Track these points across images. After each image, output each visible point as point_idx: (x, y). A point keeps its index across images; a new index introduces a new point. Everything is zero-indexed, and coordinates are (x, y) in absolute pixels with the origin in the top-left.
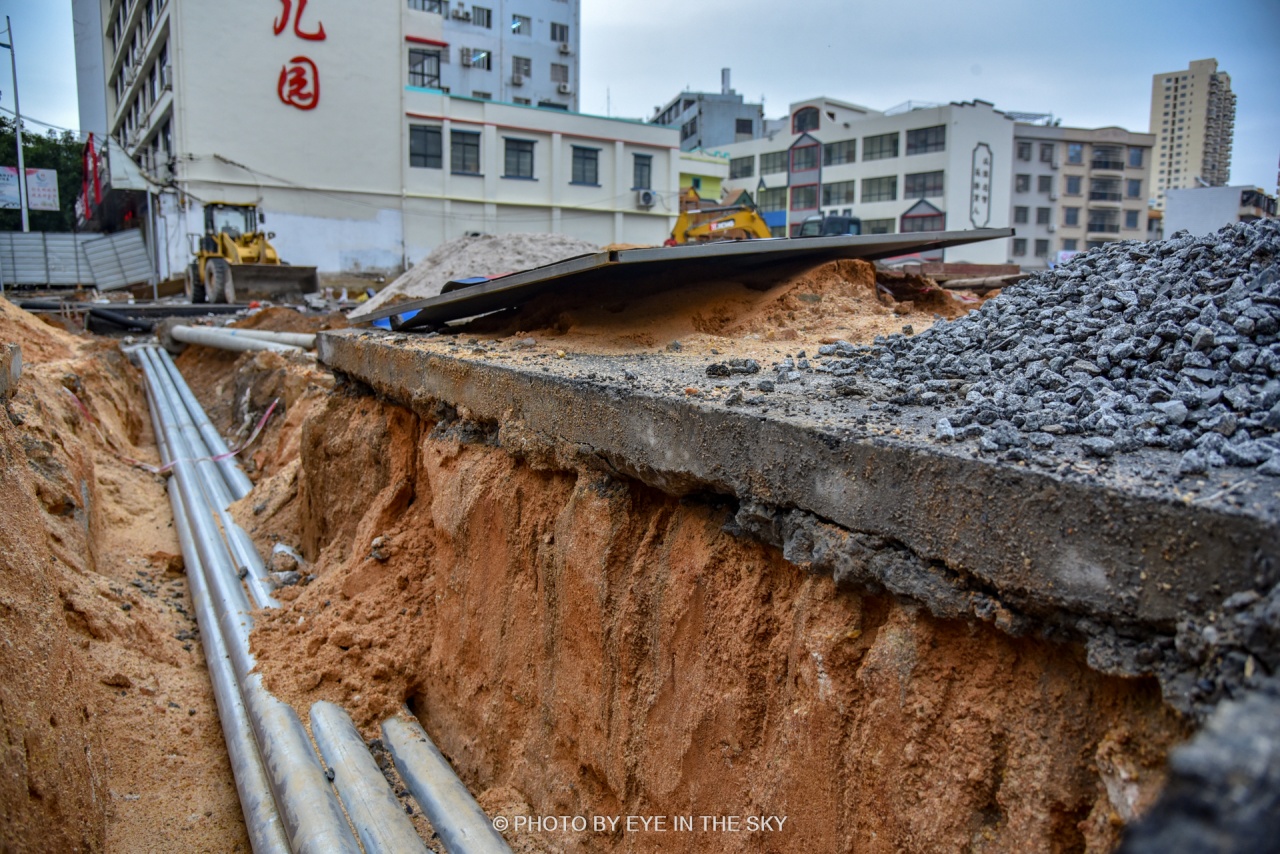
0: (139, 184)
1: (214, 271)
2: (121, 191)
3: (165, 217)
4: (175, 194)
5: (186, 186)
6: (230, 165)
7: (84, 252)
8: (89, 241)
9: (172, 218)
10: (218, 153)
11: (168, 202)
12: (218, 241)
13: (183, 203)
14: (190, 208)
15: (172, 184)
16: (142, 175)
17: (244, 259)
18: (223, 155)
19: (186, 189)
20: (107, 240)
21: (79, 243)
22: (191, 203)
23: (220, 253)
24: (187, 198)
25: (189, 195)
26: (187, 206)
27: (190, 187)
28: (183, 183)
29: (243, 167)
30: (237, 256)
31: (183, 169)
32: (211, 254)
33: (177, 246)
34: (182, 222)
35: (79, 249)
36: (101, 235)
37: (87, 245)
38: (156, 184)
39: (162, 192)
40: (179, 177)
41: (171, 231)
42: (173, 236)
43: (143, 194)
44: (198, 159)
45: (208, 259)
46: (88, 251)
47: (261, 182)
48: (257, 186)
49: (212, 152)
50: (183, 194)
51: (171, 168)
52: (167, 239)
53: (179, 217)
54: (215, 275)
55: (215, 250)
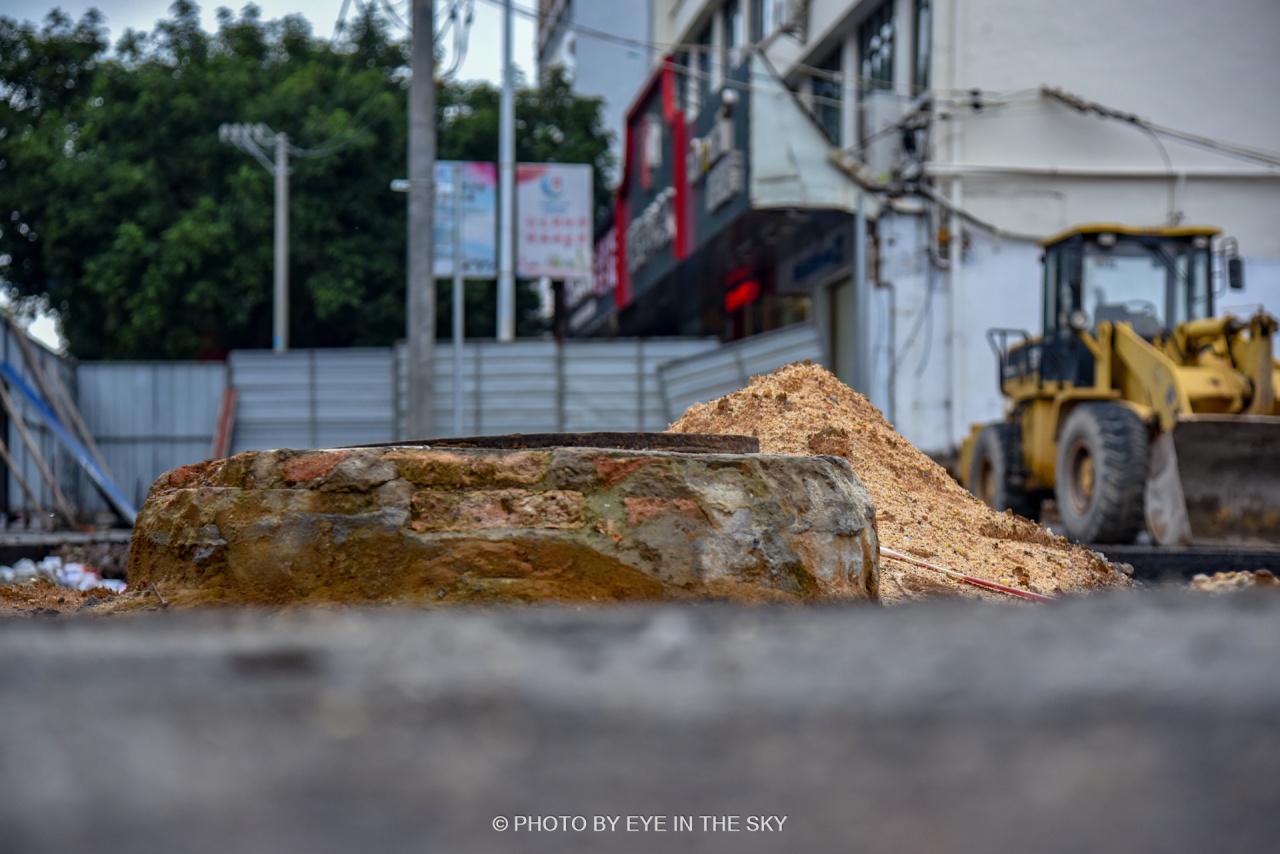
0: (828, 192)
1: (1096, 441)
2: (777, 214)
3: (889, 286)
4: (922, 216)
5: (956, 189)
6: (1092, 117)
7: (661, 393)
8: (677, 363)
9: (909, 287)
10: (1052, 86)
11: (904, 240)
12: (1100, 349)
13: (945, 243)
14: (964, 257)
15: (921, 186)
16: (835, 165)
17: (1196, 404)
18: (1068, 88)
19: (956, 201)
20: (728, 358)
21: (650, 367)
22: (966, 242)
23: (1102, 387)
24: (955, 227)
25: (964, 216)
26: (955, 250)
27: (966, 193)
28: (949, 180)
29: (1133, 120)
30: (1171, 394)
31: (949, 139)
32: (1070, 391)
33: (919, 372)
34: (938, 300)
35: (650, 385)
36: (711, 345)
37: (669, 376)
38: (872, 190)
39: (888, 211)
40: (937, 166)
41: (904, 327)
42: (910, 343)
43: (842, 218)
44: (998, 106)
45: (1069, 406)
46: (673, 391)
47: (1180, 168)
48: (1170, 179)
49: (1034, 83)
50: (948, 213)
51: (909, 139)
52: (891, 351)
53: (931, 287)
54: (1099, 455)
55: (1086, 378)
